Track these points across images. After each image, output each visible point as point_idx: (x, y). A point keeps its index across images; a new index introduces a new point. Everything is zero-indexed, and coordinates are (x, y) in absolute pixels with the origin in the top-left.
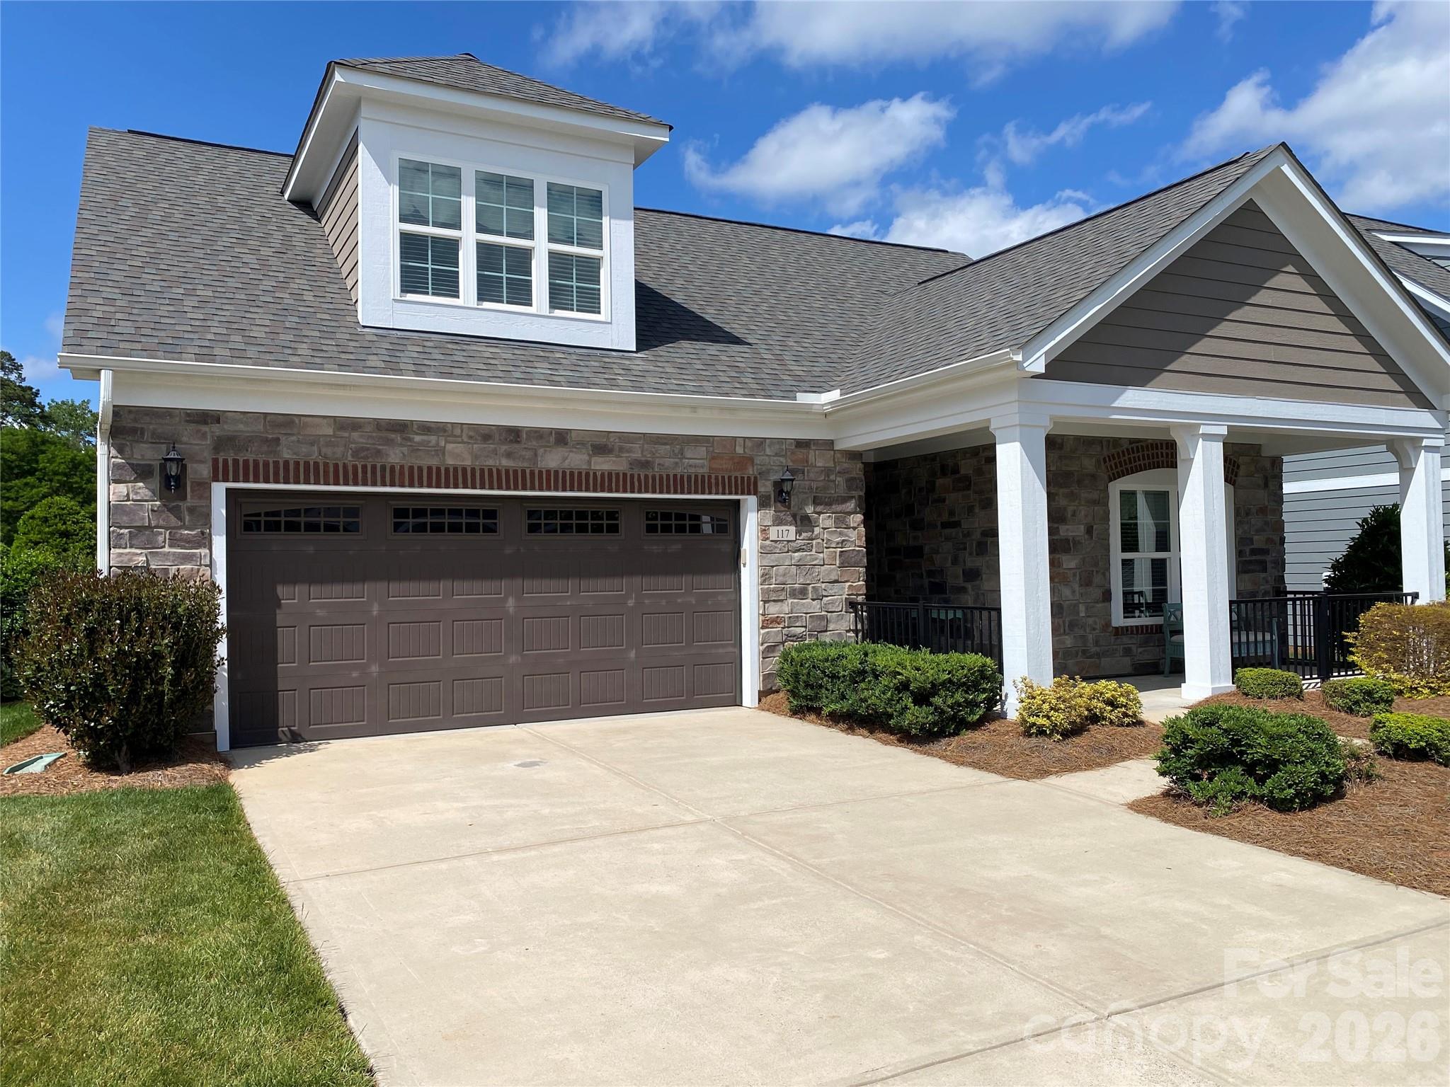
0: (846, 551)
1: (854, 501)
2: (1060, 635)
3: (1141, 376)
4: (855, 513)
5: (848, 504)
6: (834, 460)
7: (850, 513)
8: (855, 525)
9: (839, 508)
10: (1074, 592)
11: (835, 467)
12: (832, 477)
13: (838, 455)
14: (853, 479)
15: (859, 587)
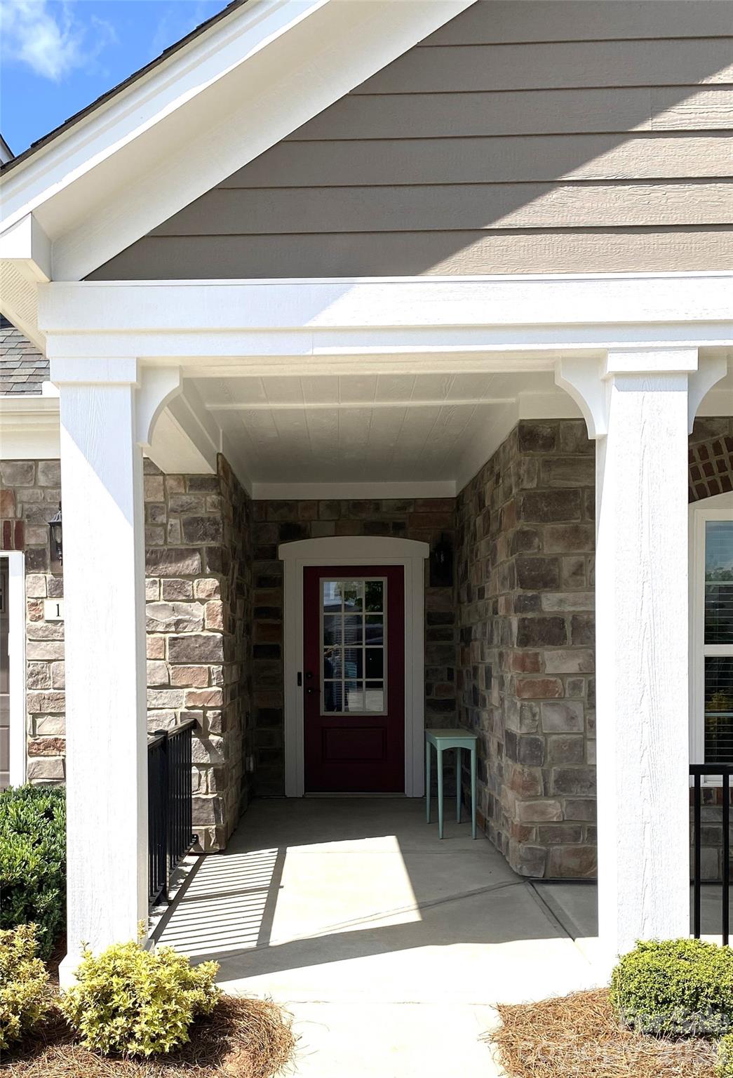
0: (183, 638)
1: (198, 557)
2: (535, 797)
4: (201, 575)
5: (188, 562)
6: (165, 490)
7: (191, 577)
8: (203, 596)
9: (172, 568)
11: (166, 502)
12: (162, 519)
13: (171, 482)
14: (198, 521)
15: (211, 696)
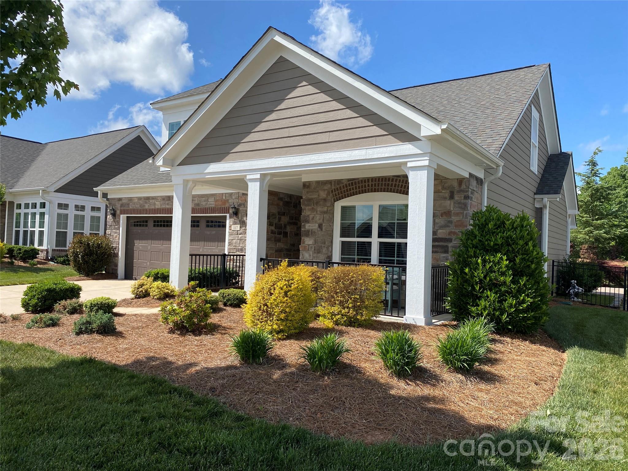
3: (219, 157)
10: (310, 256)
